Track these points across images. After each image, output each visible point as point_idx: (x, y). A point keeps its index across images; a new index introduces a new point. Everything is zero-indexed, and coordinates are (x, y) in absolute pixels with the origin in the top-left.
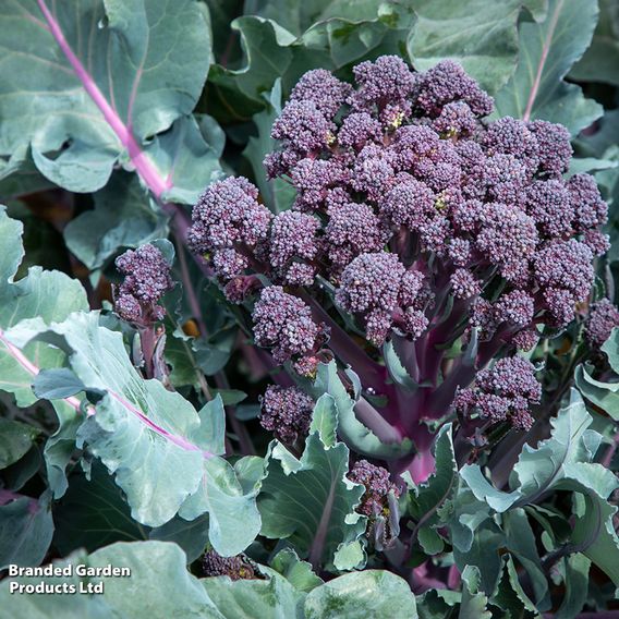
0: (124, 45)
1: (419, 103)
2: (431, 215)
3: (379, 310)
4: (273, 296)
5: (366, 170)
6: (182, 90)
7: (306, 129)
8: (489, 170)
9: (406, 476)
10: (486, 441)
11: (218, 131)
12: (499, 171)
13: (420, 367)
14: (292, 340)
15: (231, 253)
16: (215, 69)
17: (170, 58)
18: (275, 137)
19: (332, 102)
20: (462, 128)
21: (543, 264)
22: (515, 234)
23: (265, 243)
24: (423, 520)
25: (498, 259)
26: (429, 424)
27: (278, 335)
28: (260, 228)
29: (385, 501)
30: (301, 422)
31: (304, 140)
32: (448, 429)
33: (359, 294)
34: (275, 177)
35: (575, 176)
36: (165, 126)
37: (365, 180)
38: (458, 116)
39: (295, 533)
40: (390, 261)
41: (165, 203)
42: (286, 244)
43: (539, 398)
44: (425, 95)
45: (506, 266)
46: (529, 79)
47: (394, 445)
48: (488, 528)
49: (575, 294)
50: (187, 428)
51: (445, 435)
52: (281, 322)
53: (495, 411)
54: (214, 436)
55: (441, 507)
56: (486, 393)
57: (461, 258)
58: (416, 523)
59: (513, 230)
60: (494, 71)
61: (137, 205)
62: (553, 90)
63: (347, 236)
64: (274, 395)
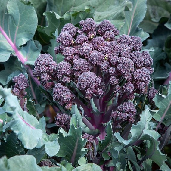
0: (13, 20)
1: (98, 32)
2: (103, 61)
3: (89, 88)
4: (58, 86)
5: (84, 49)
6: (30, 32)
7: (66, 39)
8: (119, 48)
9: (98, 138)
10: (121, 127)
11: (40, 45)
12: (122, 48)
13: (100, 108)
14: (64, 98)
15: (46, 75)
16: (39, 27)
17: (26, 23)
18: (57, 42)
19: (73, 32)
20: (111, 38)
21: (136, 75)
22: (128, 65)
23: (56, 71)
24: (103, 151)
25: (123, 72)
26: (103, 124)
27: (60, 97)
28: (54, 67)
29: (92, 145)
30: (67, 123)
31: (66, 42)
32: (110, 122)
33: (84, 84)
34: (57, 54)
35: (143, 52)
36: (25, 43)
37: (84, 52)
38: (109, 35)
39: (66, 156)
40: (92, 74)
41: (25, 65)
42: (62, 71)
43: (136, 114)
44: (100, 30)
45: (126, 75)
46: (128, 27)
47: (94, 131)
48: (122, 153)
49: (145, 83)
50: (35, 125)
51: (109, 124)
52: (61, 93)
53: (123, 117)
54: (42, 128)
55: (109, 146)
56: (121, 112)
57: (113, 73)
58: (101, 152)
59: (127, 64)
60: (118, 24)
61: (17, 67)
62: (135, 30)
63: (79, 68)
64: (59, 115)
